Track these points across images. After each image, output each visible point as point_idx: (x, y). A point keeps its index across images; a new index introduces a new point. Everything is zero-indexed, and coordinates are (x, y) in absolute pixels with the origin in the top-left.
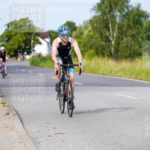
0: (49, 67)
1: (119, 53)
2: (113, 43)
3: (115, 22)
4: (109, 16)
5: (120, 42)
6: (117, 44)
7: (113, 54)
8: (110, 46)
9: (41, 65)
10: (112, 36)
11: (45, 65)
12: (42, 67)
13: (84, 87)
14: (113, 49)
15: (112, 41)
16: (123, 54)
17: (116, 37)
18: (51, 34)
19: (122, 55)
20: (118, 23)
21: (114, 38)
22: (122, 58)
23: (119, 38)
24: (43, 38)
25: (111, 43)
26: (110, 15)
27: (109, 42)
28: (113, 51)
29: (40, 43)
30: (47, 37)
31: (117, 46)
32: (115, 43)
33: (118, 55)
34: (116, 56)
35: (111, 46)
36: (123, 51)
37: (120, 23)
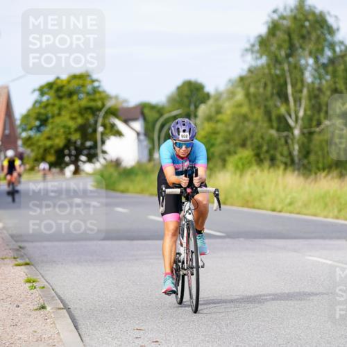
0: (142, 191)
1: (312, 157)
2: (297, 132)
3: (302, 81)
4: (286, 67)
5: (313, 129)
6: (307, 135)
7: (296, 159)
8: (290, 141)
9: (122, 186)
10: (293, 116)
11: (131, 188)
12: (123, 192)
13: (227, 240)
14: (296, 147)
15: (295, 127)
16: (321, 159)
17: (303, 119)
18: (146, 111)
19: (318, 162)
20: (308, 84)
21: (300, 122)
22: (318, 169)
23: (310, 119)
24: (126, 121)
25: (293, 134)
26: (289, 63)
27: (288, 130)
28: (296, 153)
29: (119, 134)
30: (135, 119)
31: (305, 140)
32: (303, 133)
33: (309, 163)
34: (303, 165)
35: (292, 140)
36: (320, 153)
37: (313, 83)
